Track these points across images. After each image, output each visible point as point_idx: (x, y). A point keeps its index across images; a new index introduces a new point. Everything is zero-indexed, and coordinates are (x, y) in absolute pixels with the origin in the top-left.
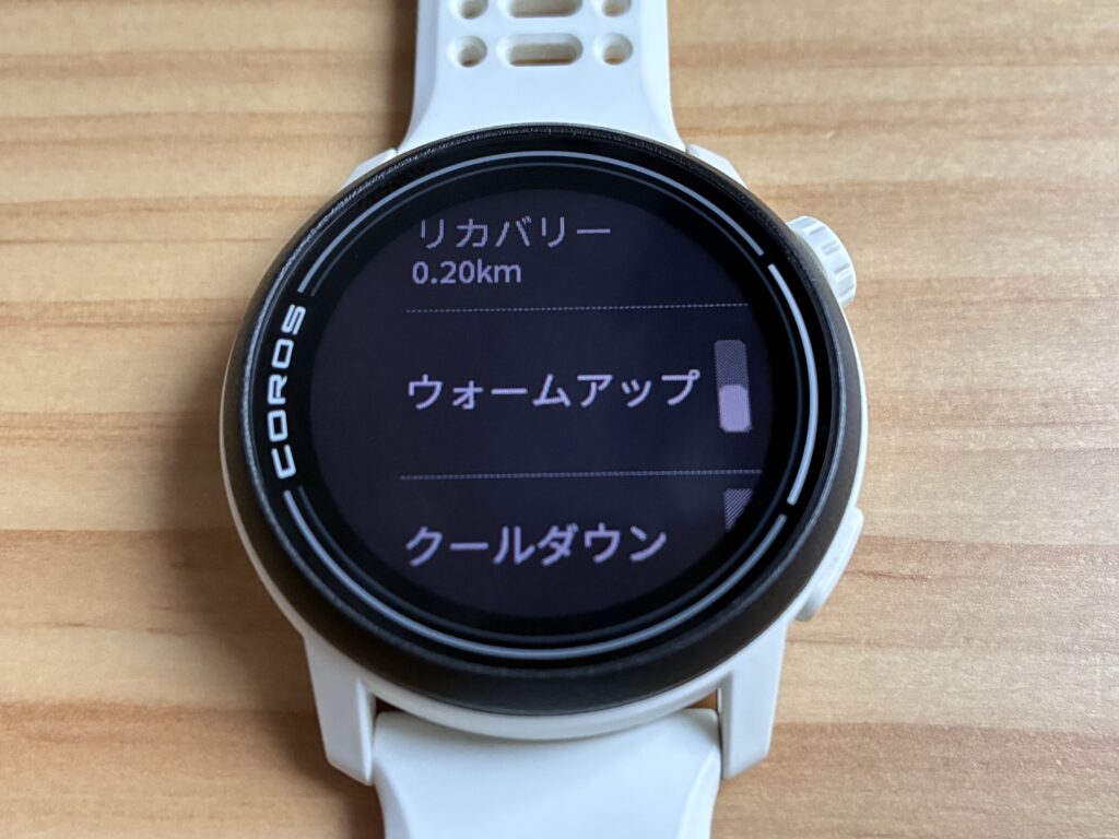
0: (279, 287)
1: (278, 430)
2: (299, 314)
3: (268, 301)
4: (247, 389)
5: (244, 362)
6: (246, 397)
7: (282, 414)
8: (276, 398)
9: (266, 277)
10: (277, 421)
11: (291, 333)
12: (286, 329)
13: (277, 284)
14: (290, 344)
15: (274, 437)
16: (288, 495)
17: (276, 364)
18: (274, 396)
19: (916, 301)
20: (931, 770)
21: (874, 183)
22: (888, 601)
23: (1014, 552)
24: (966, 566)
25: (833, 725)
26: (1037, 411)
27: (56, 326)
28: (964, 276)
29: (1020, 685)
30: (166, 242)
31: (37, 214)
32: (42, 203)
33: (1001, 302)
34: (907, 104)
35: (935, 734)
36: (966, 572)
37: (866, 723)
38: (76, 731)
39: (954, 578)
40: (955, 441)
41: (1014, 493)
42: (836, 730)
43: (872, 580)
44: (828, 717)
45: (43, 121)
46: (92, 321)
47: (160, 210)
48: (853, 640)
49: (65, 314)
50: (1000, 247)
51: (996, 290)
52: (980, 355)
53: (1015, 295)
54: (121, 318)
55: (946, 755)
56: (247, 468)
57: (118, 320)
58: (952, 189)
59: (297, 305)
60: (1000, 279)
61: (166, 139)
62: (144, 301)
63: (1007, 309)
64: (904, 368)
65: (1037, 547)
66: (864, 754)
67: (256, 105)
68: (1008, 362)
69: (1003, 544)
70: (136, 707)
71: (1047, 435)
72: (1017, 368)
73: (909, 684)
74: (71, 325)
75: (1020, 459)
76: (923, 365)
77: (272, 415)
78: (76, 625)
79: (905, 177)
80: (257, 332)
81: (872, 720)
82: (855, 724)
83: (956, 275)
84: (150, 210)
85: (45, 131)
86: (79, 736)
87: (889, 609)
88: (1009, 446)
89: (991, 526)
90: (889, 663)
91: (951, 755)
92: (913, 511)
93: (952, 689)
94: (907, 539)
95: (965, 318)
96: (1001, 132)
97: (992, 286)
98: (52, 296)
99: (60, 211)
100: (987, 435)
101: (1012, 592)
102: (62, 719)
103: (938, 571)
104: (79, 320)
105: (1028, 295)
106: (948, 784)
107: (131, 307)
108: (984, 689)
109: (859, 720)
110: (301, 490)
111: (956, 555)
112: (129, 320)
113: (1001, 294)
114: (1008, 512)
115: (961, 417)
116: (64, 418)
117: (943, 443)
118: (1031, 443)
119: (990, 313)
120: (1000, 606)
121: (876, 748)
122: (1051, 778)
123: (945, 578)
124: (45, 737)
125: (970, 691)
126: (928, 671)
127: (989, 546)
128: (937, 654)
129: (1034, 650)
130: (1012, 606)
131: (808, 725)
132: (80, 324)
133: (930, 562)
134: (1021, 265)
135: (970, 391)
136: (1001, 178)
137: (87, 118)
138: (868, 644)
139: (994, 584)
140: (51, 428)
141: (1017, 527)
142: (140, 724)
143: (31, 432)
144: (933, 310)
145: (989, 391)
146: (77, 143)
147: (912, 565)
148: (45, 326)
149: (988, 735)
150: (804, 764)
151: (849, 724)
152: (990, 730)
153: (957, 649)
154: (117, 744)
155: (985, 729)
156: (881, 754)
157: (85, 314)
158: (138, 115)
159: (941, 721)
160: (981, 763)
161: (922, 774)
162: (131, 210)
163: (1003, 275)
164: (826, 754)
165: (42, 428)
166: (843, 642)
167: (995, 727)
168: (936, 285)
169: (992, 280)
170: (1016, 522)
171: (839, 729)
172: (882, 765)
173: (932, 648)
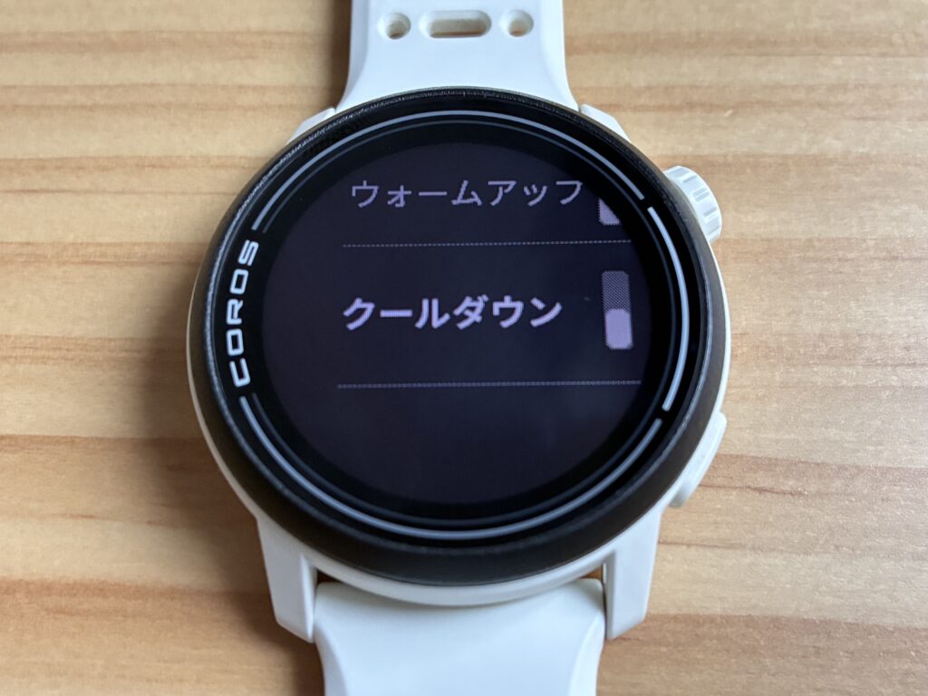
0: (236, 225)
1: (235, 346)
2: (253, 248)
3: (227, 238)
4: (209, 311)
5: (207, 289)
6: (208, 318)
7: (238, 332)
8: (233, 319)
9: (225, 217)
10: (235, 338)
11: (246, 264)
12: (242, 260)
13: (234, 223)
14: (245, 273)
15: (232, 352)
16: (243, 401)
17: (233, 290)
18: (232, 317)
19: (800, 257)
20: (803, 657)
21: (764, 155)
22: (771, 513)
23: (878, 474)
24: (838, 484)
25: (722, 617)
26: (900, 354)
27: (73, 263)
28: (841, 236)
29: (882, 587)
30: (166, 194)
31: (58, 168)
32: (62, 159)
33: (872, 259)
34: (795, 88)
35: (807, 626)
36: (837, 489)
37: (750, 615)
38: (86, 606)
39: (827, 494)
40: (829, 377)
41: (879, 423)
42: (724, 621)
43: (757, 494)
44: (718, 609)
45: (65, 89)
46: (104, 260)
47: (162, 167)
48: (740, 544)
49: (81, 253)
50: (872, 212)
51: (867, 249)
52: (853, 304)
53: (884, 254)
54: (128, 258)
55: (817, 645)
56: (209, 377)
57: (125, 260)
58: (831, 162)
59: (251, 241)
60: (871, 239)
61: (168, 106)
62: (147, 243)
63: (876, 266)
64: (789, 314)
65: (897, 469)
66: (747, 643)
67: (244, 80)
68: (876, 311)
69: (869, 466)
70: (137, 587)
71: (908, 374)
72: (884, 316)
73: (787, 583)
74: (86, 263)
75: (885, 394)
76: (805, 312)
77: (230, 334)
78: (86, 517)
79: (791, 151)
80: (217, 264)
81: (755, 613)
82: (740, 616)
83: (834, 235)
84: (153, 166)
85: (67, 98)
86: (89, 610)
87: (771, 519)
88: (877, 383)
89: (859, 451)
90: (770, 566)
91: (821, 645)
92: (793, 436)
93: (824, 588)
94: (788, 460)
95: (841, 273)
96: (874, 113)
97: (864, 246)
98: (70, 238)
99: (78, 166)
100: (858, 373)
101: (876, 507)
102: (75, 595)
103: (813, 488)
104: (92, 259)
105: (895, 254)
106: (818, 669)
107: (137, 249)
108: (850, 589)
109: (744, 613)
110: (255, 396)
111: (829, 475)
112: (135, 260)
113: (871, 253)
114: (874, 439)
115: (836, 357)
116: (79, 342)
117: (820, 380)
118: (894, 381)
119: (862, 269)
120: (865, 520)
121: (758, 637)
122: (906, 667)
123: (819, 494)
124: (61, 611)
125: (839, 591)
126: (802, 573)
127: (856, 467)
128: (811, 558)
129: (893, 557)
130: (874, 519)
131: (701, 617)
132: (94, 263)
133: (807, 480)
134: (890, 228)
135: (845, 336)
136: (874, 153)
137: (101, 87)
138: (753, 548)
139: (860, 501)
140: (68, 350)
141: (881, 452)
142: (140, 601)
143: (51, 353)
144: (814, 265)
145: (860, 335)
146: (92, 108)
147: (791, 483)
148: (64, 263)
149: (853, 628)
150: (697, 649)
151: (735, 616)
152: (855, 624)
153: (828, 555)
154: (120, 618)
155: (850, 624)
156: (762, 643)
157: (98, 254)
158: (144, 85)
159: (814, 616)
160: (847, 652)
161: (796, 660)
162: (137, 165)
163: (874, 237)
164: (715, 641)
165: (60, 349)
166: (731, 547)
167: (860, 621)
168: (816, 244)
169: (865, 241)
170: (880, 448)
171: (727, 620)
172: (762, 652)
173: (806, 553)
